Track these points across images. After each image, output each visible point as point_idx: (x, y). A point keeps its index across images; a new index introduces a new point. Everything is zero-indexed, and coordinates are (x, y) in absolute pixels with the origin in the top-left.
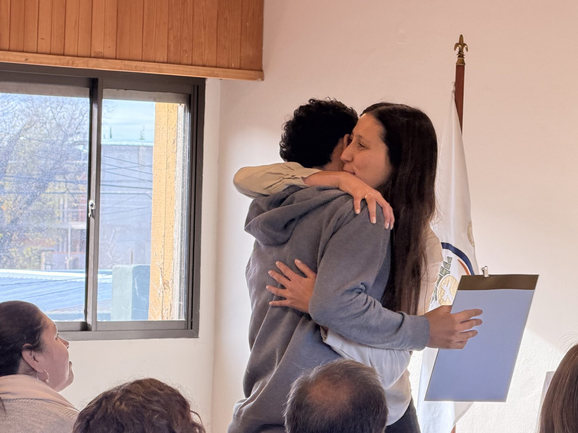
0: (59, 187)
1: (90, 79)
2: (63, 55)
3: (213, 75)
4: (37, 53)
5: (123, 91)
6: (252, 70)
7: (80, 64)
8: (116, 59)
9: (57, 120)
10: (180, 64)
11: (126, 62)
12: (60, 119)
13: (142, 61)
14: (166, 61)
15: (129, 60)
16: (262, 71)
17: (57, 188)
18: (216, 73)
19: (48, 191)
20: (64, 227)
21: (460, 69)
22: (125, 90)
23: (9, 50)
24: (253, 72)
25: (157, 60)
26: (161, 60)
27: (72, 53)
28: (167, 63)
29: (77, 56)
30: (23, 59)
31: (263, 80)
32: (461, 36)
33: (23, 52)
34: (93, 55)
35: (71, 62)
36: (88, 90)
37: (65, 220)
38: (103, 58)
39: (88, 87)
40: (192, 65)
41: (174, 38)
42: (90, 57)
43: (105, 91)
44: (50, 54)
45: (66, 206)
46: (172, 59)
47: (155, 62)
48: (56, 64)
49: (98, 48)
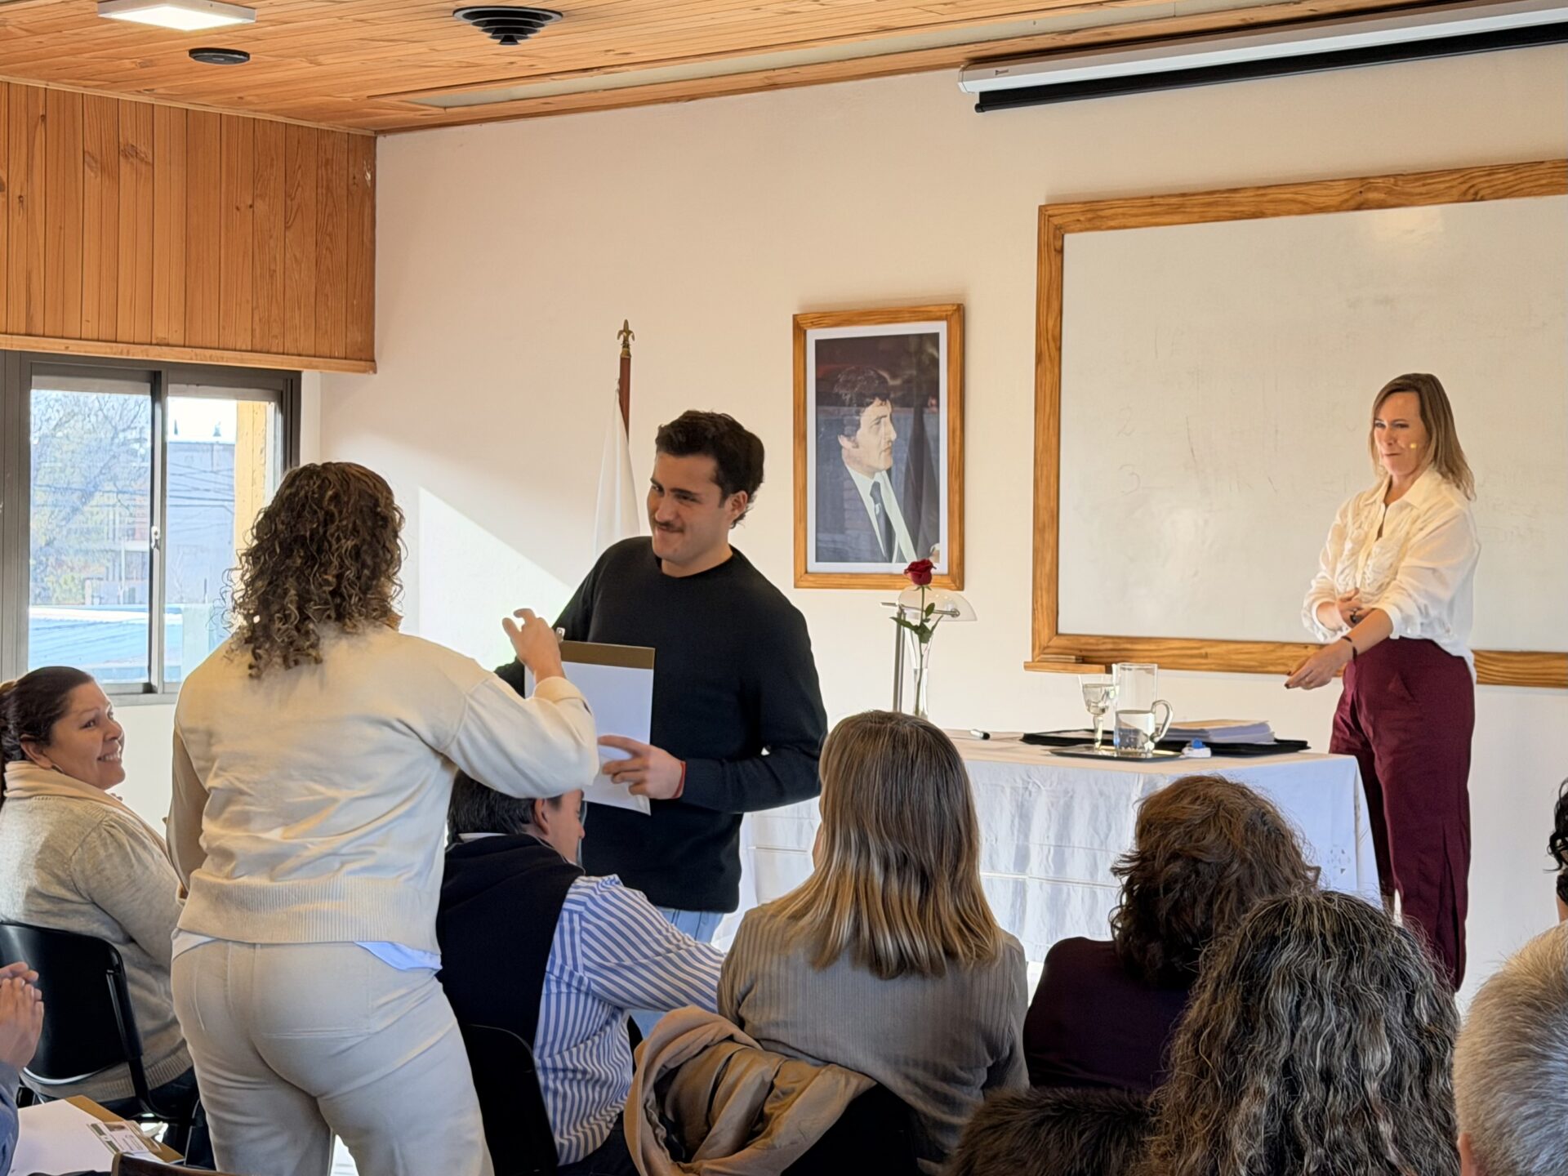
0: (109, 498)
1: (152, 372)
2: (116, 342)
3: (310, 367)
4: (81, 339)
5: (194, 387)
6: (361, 360)
7: (138, 354)
8: (184, 346)
9: (105, 411)
10: (268, 352)
11: (198, 351)
12: (109, 410)
13: (218, 349)
14: (249, 348)
15: (202, 348)
16: (373, 361)
17: (106, 500)
18: (314, 364)
19: (94, 503)
20: (116, 548)
21: (625, 362)
22: (198, 385)
23: (44, 336)
24: (363, 363)
25: (238, 348)
26: (244, 348)
27: (126, 339)
28: (251, 351)
29: (134, 343)
30: (63, 348)
31: (375, 372)
32: (626, 322)
33: (62, 338)
34: (154, 341)
35: (125, 351)
36: (148, 386)
37: (117, 540)
38: (168, 345)
39: (147, 382)
40: (283, 354)
41: (260, 320)
42: (151, 344)
43: (170, 386)
44: (98, 340)
45: (117, 522)
46: (258, 347)
47: (235, 350)
48: (105, 353)
49: (160, 333)
